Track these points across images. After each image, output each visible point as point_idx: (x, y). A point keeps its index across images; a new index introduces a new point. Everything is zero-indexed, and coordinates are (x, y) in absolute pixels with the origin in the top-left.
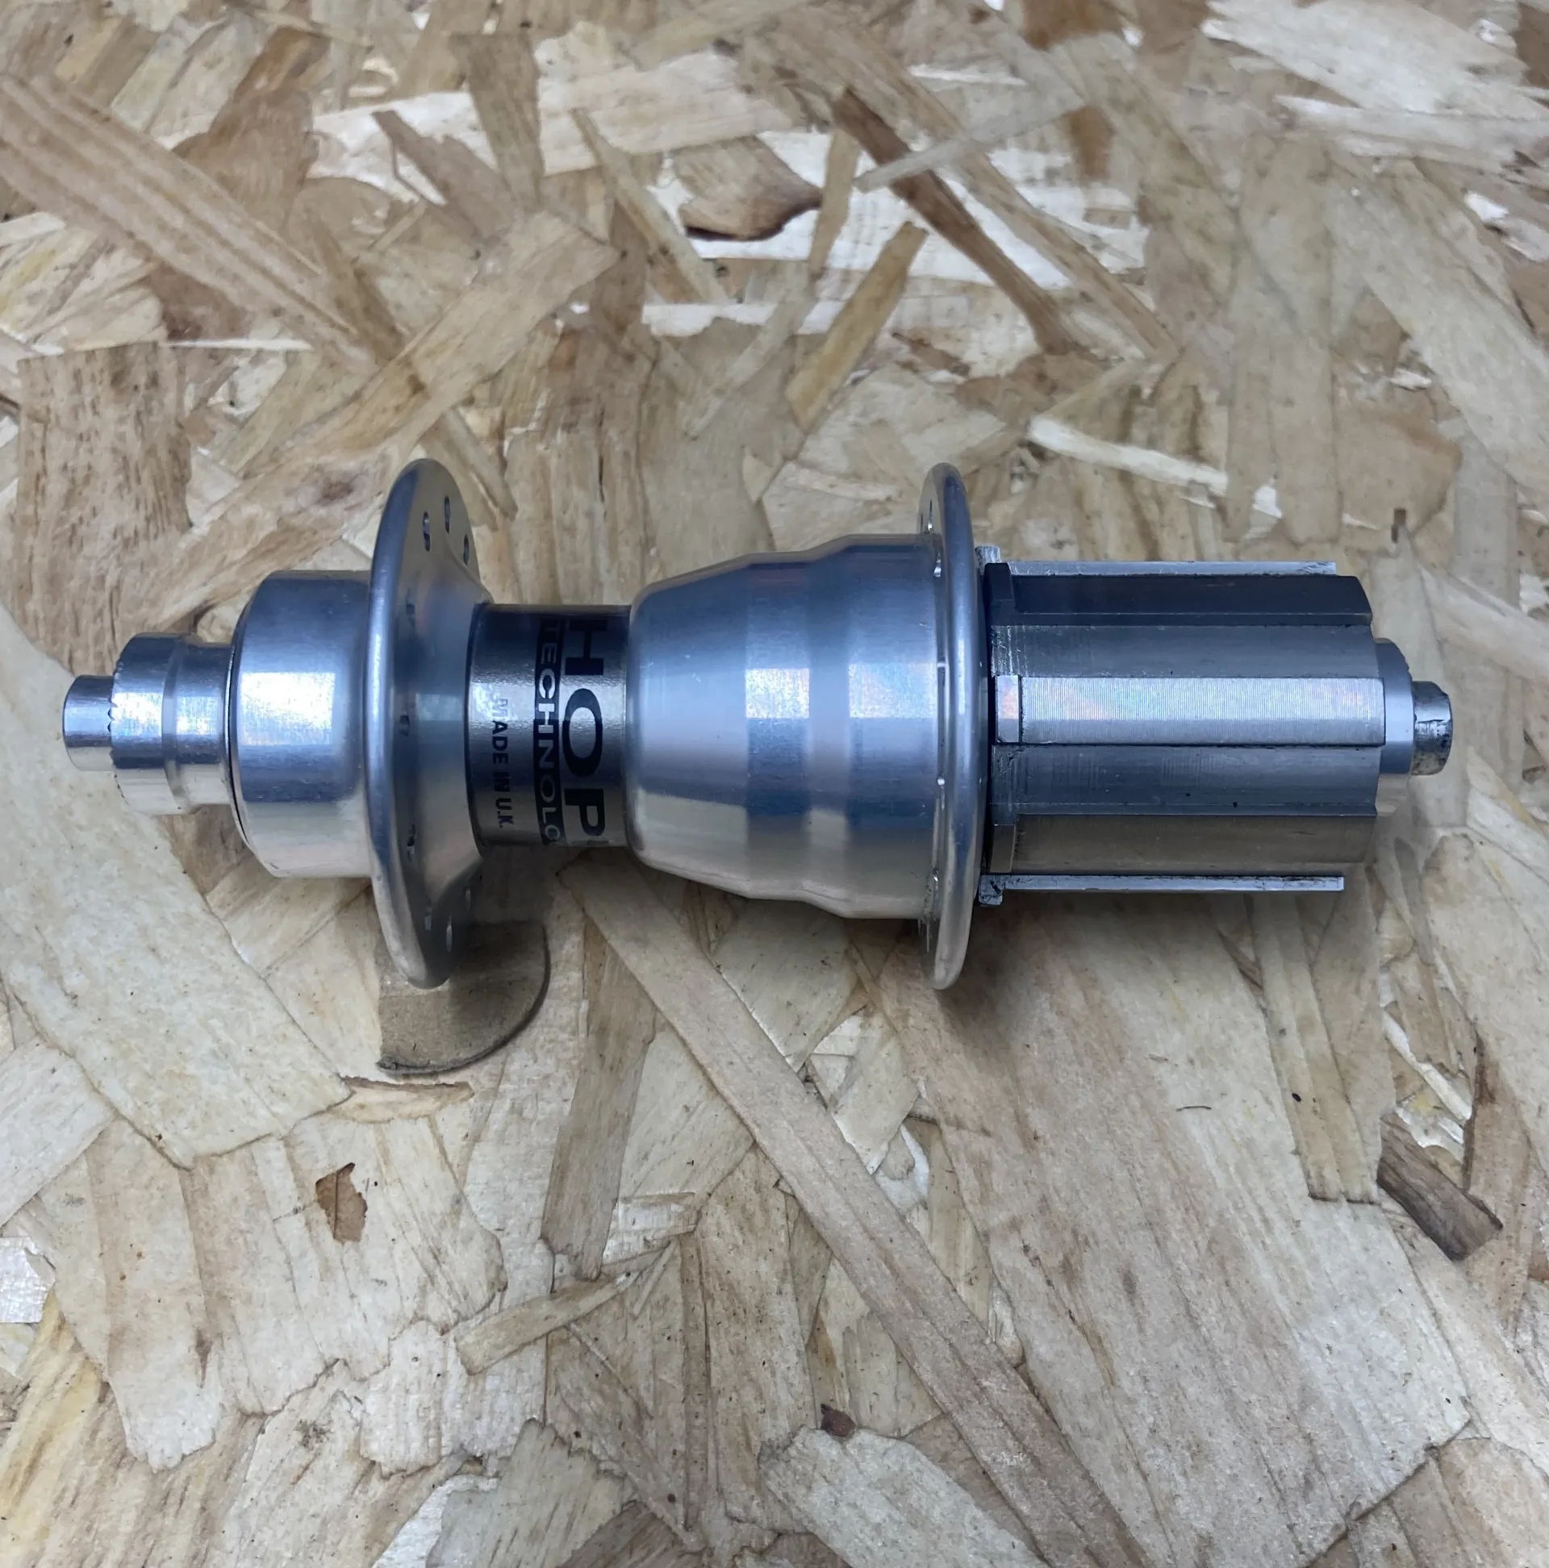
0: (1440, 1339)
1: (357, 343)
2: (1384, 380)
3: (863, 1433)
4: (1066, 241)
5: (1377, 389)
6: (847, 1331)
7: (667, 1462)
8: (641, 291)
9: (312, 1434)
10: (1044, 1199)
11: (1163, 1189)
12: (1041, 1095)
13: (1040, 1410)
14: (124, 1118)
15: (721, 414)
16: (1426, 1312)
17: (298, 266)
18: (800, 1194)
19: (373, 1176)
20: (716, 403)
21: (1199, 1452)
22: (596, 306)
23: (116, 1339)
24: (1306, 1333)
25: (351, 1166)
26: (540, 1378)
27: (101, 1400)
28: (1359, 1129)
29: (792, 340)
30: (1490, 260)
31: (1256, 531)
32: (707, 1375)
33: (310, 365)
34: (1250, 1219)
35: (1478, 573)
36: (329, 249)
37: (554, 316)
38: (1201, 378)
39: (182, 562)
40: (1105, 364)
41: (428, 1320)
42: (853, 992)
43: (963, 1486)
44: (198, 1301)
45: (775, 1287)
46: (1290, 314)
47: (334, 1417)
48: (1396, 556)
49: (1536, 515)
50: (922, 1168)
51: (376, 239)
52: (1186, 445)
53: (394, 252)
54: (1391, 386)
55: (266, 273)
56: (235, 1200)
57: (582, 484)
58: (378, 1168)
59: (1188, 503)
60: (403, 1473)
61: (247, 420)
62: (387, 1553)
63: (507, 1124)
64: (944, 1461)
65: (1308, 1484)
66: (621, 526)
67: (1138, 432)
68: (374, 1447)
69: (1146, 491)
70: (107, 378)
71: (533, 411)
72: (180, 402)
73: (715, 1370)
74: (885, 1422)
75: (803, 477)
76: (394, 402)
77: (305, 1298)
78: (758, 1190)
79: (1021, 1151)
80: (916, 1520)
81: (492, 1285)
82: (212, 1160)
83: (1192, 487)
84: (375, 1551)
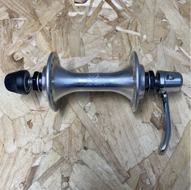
0: (156, 139)
1: (33, 18)
2: (161, 21)
3: (88, 149)
4: (122, 3)
5: (160, 22)
6: (88, 138)
7: (66, 153)
8: (68, 11)
9: (26, 150)
10: (111, 123)
11: (125, 122)
12: (111, 111)
13: (109, 147)
14: (5, 115)
15: (77, 27)
16: (154, 136)
17: (26, 9)
18: (83, 122)
19: (34, 121)
20: (77, 25)
21: (127, 151)
22: (63, 13)
23: (5, 139)
24: (140, 138)
25: (31, 120)
26: (52, 144)
27: (3, 146)
28: (148, 115)
29: (87, 17)
30: (176, 4)
31: (143, 41)
32: (71, 143)
33: (27, 22)
34: (135, 125)
35: (170, 46)
36: (30, 6)
37: (57, 14)
38: (138, 21)
39: (12, 47)
40: (126, 19)
41: (40, 137)
42: (90, 99)
43: (100, 155)
44: (14, 135)
45: (79, 133)
46: (150, 12)
47: (29, 148)
48: (160, 44)
49: (178, 38)
50: (97, 119)
51: (36, 4)
52: (135, 30)
53: (38, 6)
54: (162, 21)
55: (22, 9)
56: (18, 124)
57: (60, 36)
58: (34, 120)
59: (135, 37)
60: (36, 154)
61: (19, 29)
62: (35, 163)
63: (49, 115)
64: (97, 153)
65: (139, 155)
66: (64, 42)
67: (129, 28)
68: (33, 151)
69: (130, 36)
70: (2, 24)
71: (54, 27)
72: (11, 27)
73: (72, 142)
74: (91, 148)
75: (88, 35)
76: (37, 26)
77: (26, 135)
78: (78, 122)
79: (109, 117)
80: (94, 159)
81: (47, 133)
82: (15, 119)
83: (135, 35)
84: (33, 162)
